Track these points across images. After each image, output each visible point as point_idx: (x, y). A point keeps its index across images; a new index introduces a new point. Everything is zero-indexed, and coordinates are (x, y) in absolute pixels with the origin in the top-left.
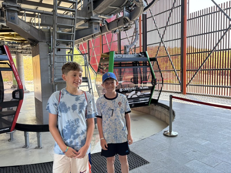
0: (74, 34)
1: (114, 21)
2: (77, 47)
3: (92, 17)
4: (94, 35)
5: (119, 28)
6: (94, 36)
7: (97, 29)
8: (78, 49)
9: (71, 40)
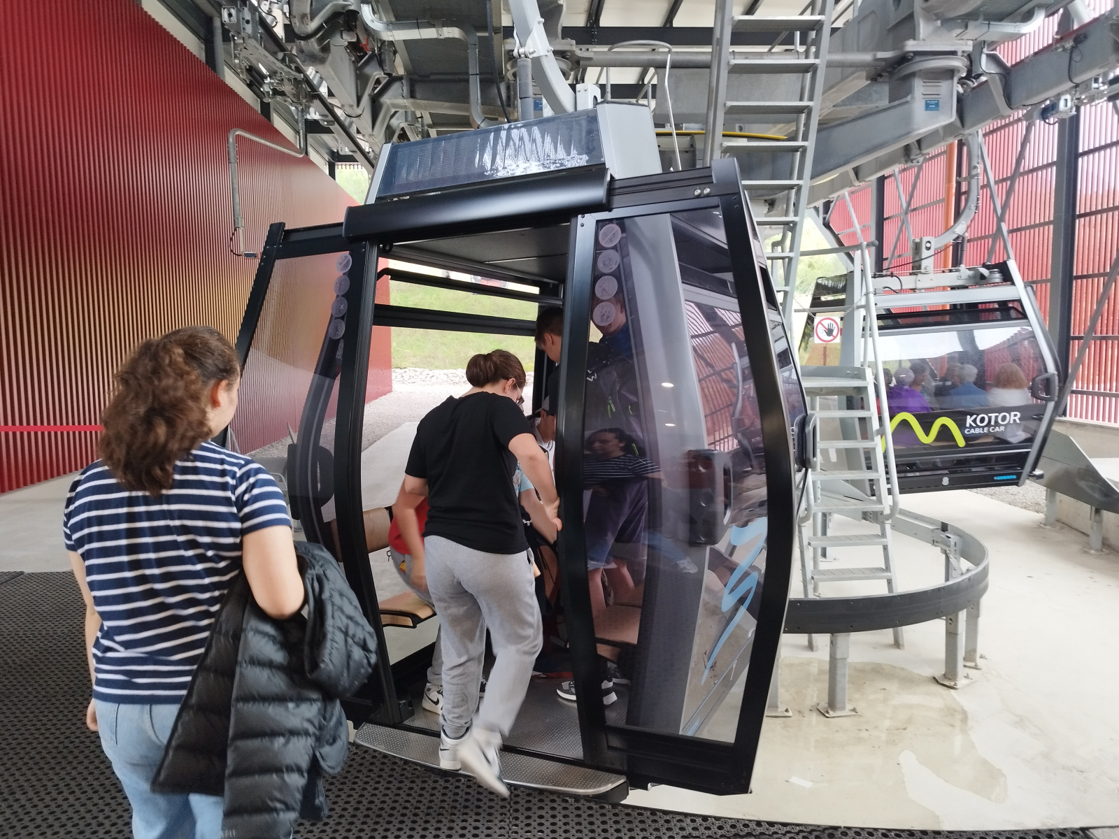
0: (810, 144)
1: (1049, 46)
2: (821, 215)
3: (911, 46)
4: (919, 142)
5: (1077, 86)
6: (915, 150)
7: (937, 105)
8: (827, 225)
9: (790, 178)
